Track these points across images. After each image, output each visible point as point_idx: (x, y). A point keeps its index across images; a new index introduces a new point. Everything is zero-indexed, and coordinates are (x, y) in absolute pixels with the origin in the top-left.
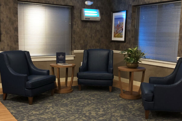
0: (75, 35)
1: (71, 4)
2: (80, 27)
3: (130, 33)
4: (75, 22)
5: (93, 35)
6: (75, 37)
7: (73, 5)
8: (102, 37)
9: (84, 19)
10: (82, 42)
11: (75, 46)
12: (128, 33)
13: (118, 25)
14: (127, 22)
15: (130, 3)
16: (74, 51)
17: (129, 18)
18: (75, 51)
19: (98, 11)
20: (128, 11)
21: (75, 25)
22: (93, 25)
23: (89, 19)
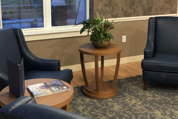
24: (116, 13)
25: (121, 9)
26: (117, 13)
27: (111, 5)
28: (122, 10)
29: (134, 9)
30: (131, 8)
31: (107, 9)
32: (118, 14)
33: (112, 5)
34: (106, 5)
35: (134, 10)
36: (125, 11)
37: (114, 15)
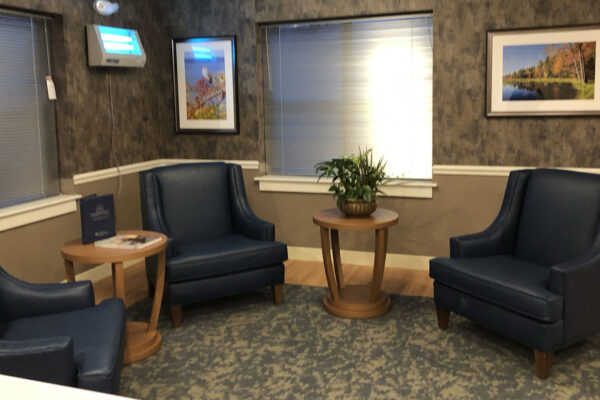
0: (74, 120)
1: (53, 8)
2: (85, 90)
3: (255, 105)
4: (72, 74)
5: (123, 114)
6: (74, 127)
7: (61, 12)
8: (145, 119)
9: (104, 63)
10: (94, 142)
11: (76, 160)
12: (250, 106)
13: (202, 82)
14: (240, 72)
15: (247, 16)
16: (76, 177)
17: (246, 60)
18: (79, 179)
19: (135, 37)
20: (239, 38)
21: (72, 82)
22: (122, 83)
23: (117, 61)
24: (493, 155)
25: (504, 146)
26: (496, 155)
27: (477, 136)
28: (511, 149)
29: (544, 148)
30: (535, 146)
31: (467, 144)
32: (497, 157)
33: (479, 137)
34: (464, 136)
35: (547, 151)
36: (519, 151)
37: (486, 160)
